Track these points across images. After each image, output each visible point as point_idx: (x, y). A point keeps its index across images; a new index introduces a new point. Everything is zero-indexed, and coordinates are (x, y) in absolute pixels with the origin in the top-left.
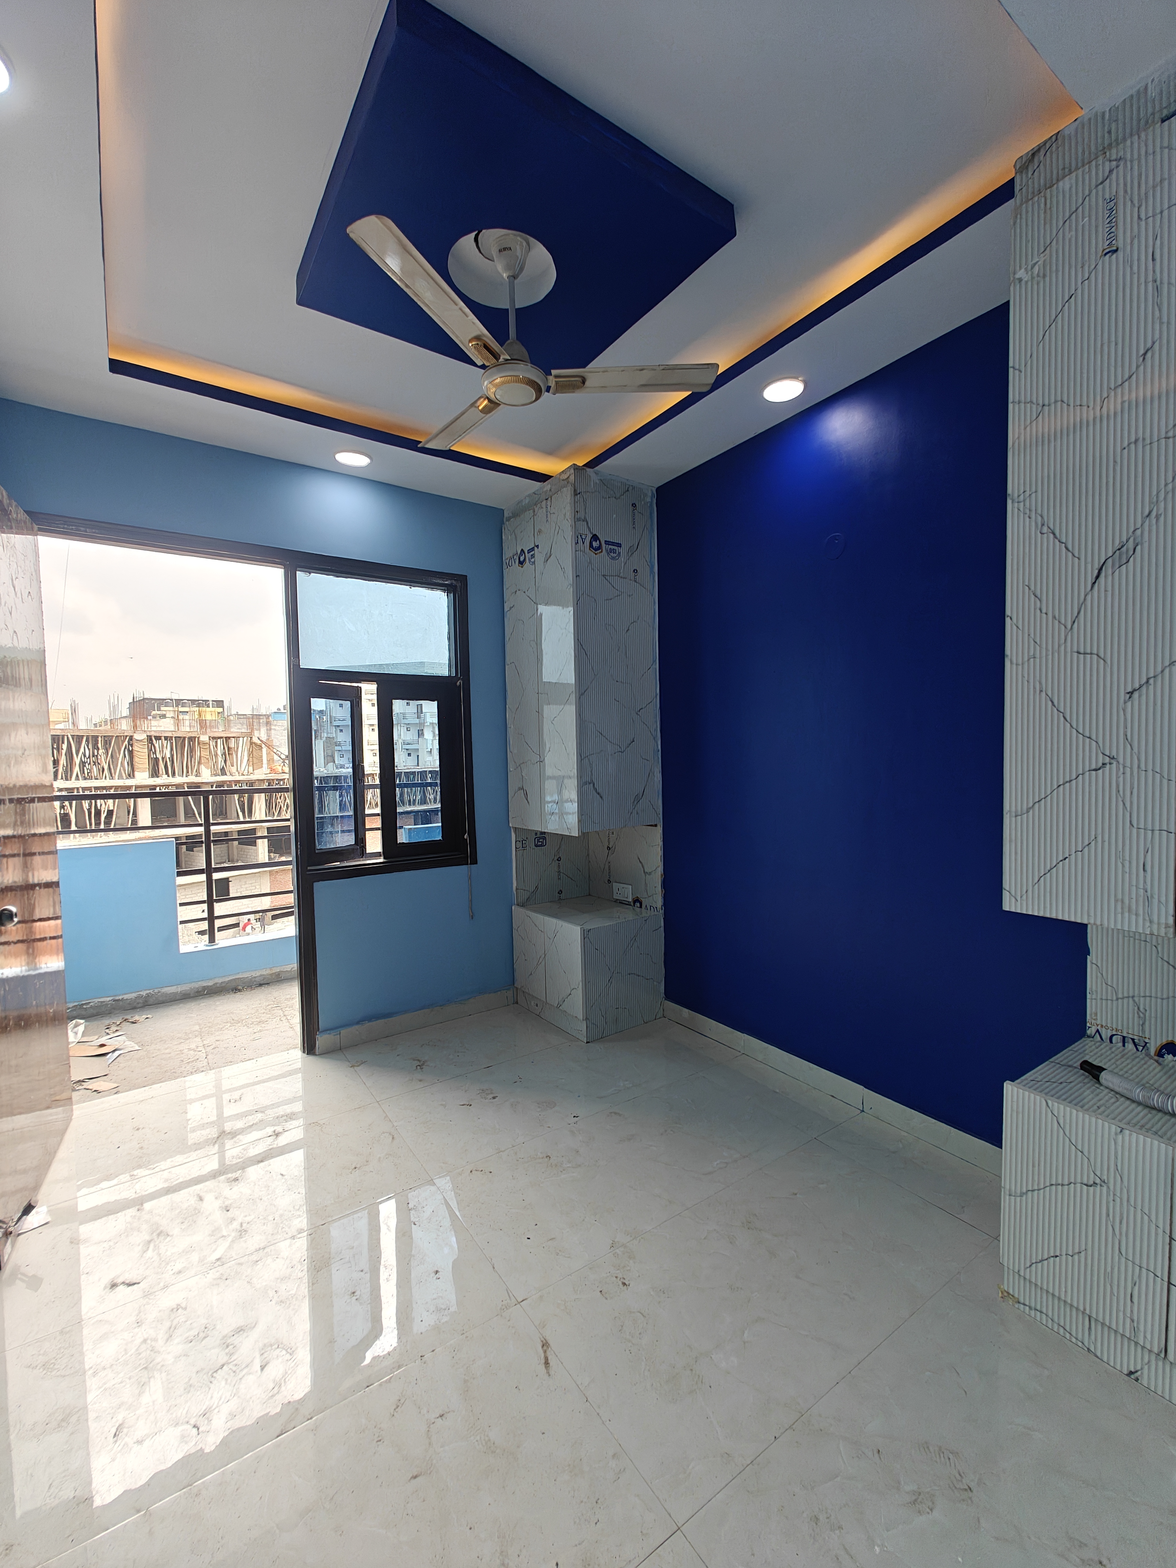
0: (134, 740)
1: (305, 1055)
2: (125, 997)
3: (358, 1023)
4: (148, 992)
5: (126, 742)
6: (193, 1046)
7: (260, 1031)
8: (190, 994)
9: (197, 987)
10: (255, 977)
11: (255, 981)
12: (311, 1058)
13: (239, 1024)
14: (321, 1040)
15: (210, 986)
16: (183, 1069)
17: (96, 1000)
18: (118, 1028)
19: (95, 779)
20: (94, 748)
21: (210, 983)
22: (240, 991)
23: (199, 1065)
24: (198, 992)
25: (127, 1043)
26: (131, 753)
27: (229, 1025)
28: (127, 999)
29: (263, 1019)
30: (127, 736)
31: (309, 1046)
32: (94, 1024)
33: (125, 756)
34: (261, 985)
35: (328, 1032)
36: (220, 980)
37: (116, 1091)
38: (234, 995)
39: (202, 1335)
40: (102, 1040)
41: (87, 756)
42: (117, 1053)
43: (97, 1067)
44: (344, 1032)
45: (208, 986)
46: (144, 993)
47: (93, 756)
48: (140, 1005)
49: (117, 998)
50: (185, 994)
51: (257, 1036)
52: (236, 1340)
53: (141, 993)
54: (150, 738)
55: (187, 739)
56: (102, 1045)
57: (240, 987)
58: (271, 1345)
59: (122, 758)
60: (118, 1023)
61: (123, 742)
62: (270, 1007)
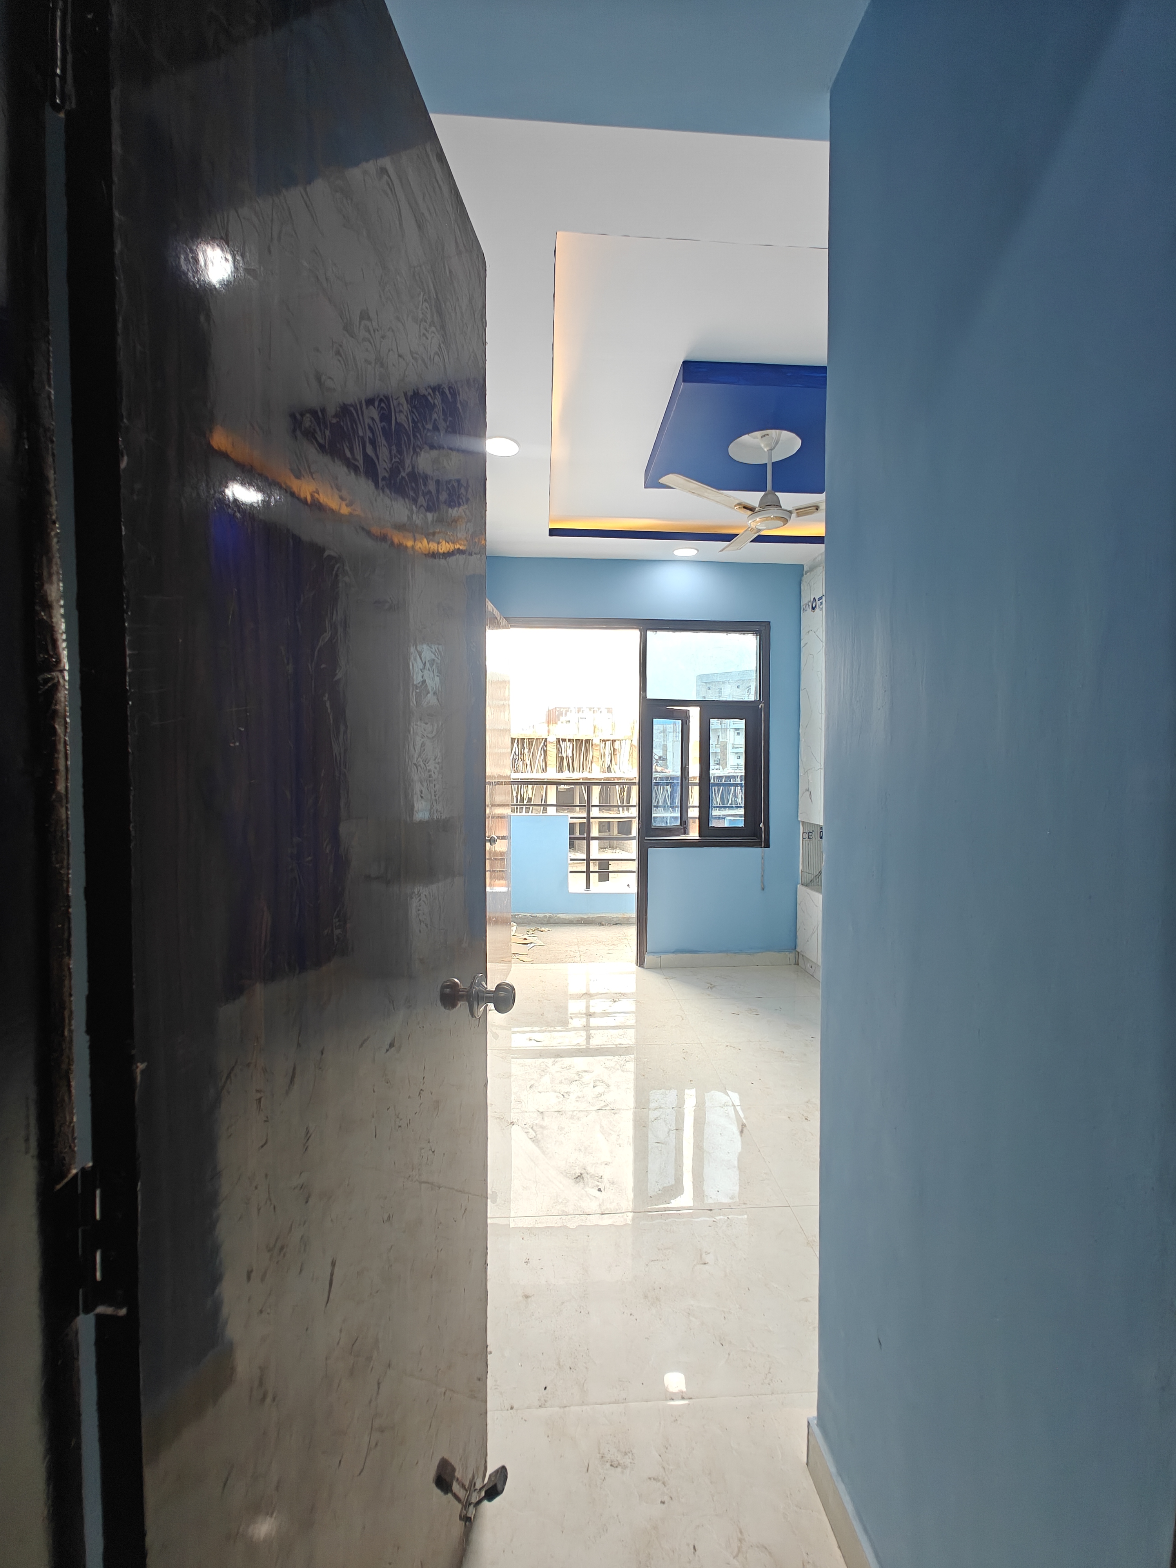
0: (548, 742)
1: (637, 967)
2: (538, 915)
3: (673, 952)
4: (550, 914)
5: (542, 744)
6: (573, 950)
7: (613, 949)
8: (573, 921)
9: (578, 917)
10: (613, 918)
11: (613, 921)
12: (640, 969)
13: (601, 943)
14: (648, 958)
15: (586, 918)
16: (567, 960)
17: (522, 914)
18: (533, 933)
19: (522, 772)
20: (522, 748)
21: (585, 917)
22: (603, 925)
23: (575, 959)
24: (578, 921)
25: (538, 941)
26: (545, 752)
27: (594, 942)
28: (538, 917)
29: (615, 943)
30: (543, 739)
31: (640, 962)
32: (520, 928)
33: (541, 755)
34: (616, 924)
35: (653, 954)
36: (591, 916)
37: (532, 962)
38: (599, 927)
39: (568, 1068)
40: (526, 937)
41: (517, 754)
42: (532, 945)
43: (523, 949)
44: (663, 956)
45: (584, 918)
46: (548, 915)
47: (521, 754)
48: (545, 922)
49: (533, 915)
50: (570, 921)
51: (610, 952)
52: (583, 1074)
53: (546, 914)
54: (558, 740)
55: (584, 742)
56: (525, 939)
57: (603, 923)
58: (599, 1081)
59: (539, 757)
60: (533, 930)
61: (540, 743)
62: (620, 937)
